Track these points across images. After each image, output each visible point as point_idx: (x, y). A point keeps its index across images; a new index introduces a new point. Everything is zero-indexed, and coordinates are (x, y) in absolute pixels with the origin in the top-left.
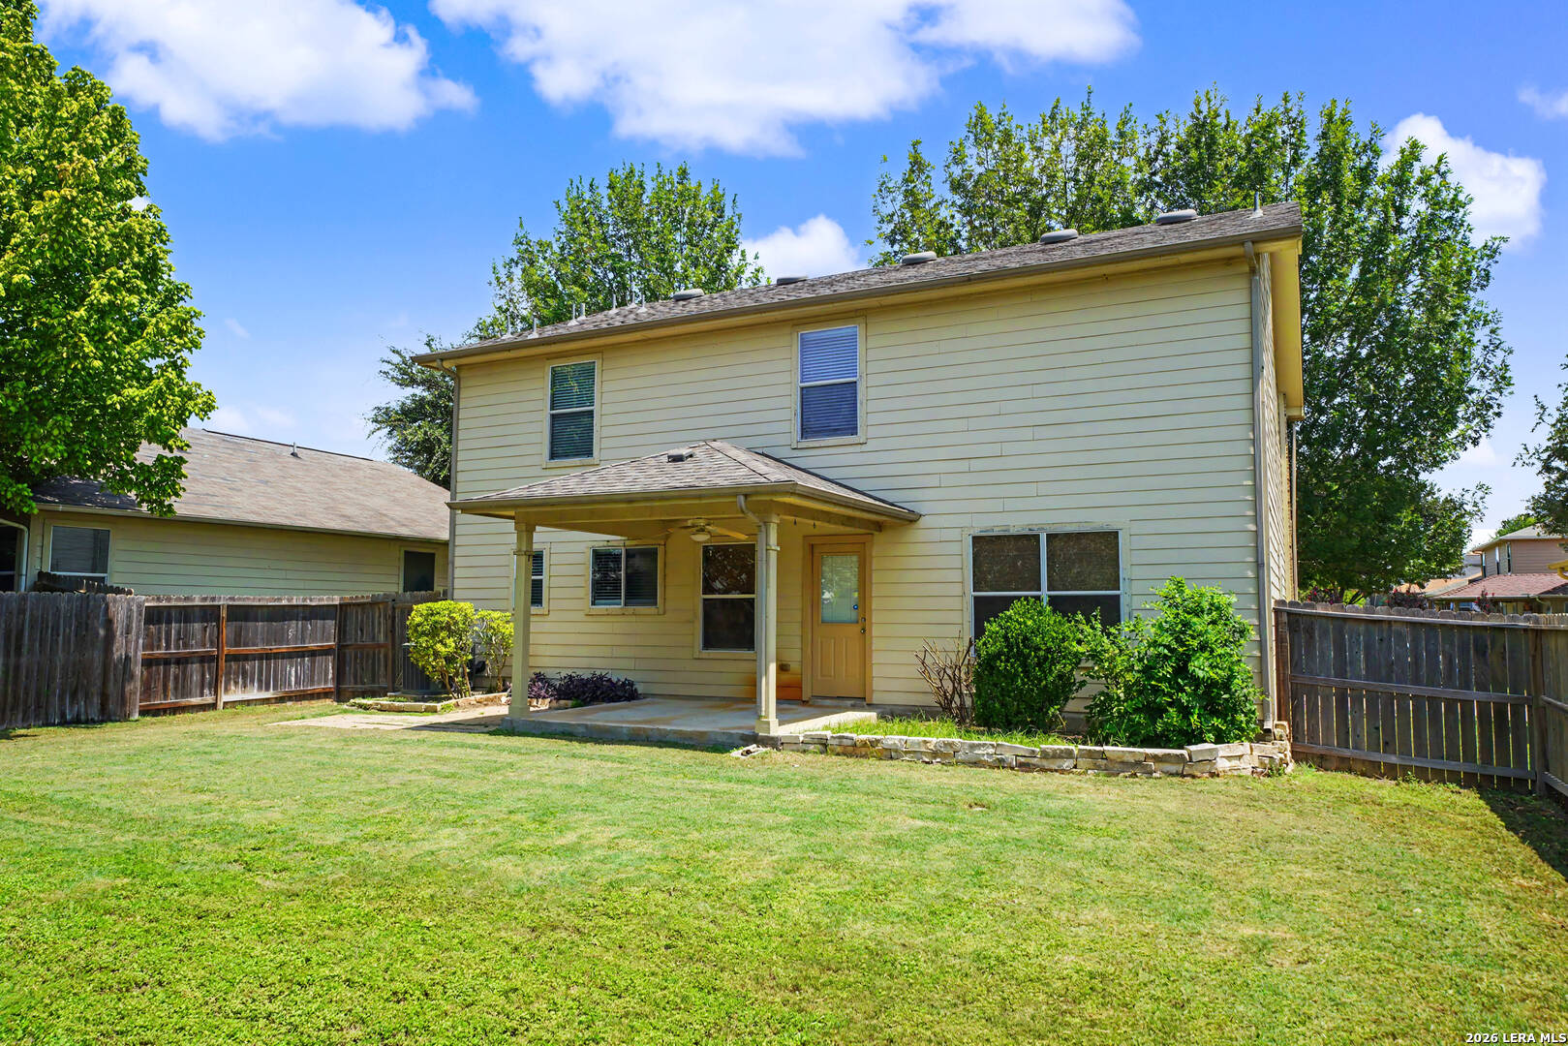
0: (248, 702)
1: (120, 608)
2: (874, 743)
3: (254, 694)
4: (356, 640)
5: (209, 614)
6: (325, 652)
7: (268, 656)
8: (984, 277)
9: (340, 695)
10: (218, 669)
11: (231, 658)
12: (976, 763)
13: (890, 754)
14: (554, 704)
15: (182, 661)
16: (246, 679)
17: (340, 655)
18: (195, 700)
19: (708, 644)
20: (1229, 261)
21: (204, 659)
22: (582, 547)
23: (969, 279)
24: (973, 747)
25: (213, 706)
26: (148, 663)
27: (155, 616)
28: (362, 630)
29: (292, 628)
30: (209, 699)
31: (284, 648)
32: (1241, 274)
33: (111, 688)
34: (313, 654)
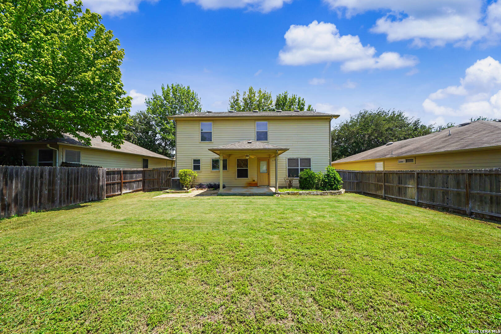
0: (127, 193)
1: (101, 172)
2: (297, 193)
3: (128, 191)
4: (148, 178)
5: (119, 172)
6: (140, 181)
7: (130, 182)
8: (294, 116)
9: (144, 190)
10: (121, 186)
11: (124, 183)
12: (314, 195)
13: (300, 194)
14: (208, 189)
15: (114, 184)
16: (126, 187)
17: (144, 182)
18: (117, 193)
19: (238, 177)
20: (327, 119)
21: (118, 183)
22: (209, 159)
23: (291, 116)
24: (313, 192)
25: (121, 194)
26: (107, 185)
27: (108, 173)
28: (150, 176)
29: (134, 176)
30: (120, 193)
31: (133, 180)
32: (328, 121)
33: (100, 192)
34: (138, 181)
